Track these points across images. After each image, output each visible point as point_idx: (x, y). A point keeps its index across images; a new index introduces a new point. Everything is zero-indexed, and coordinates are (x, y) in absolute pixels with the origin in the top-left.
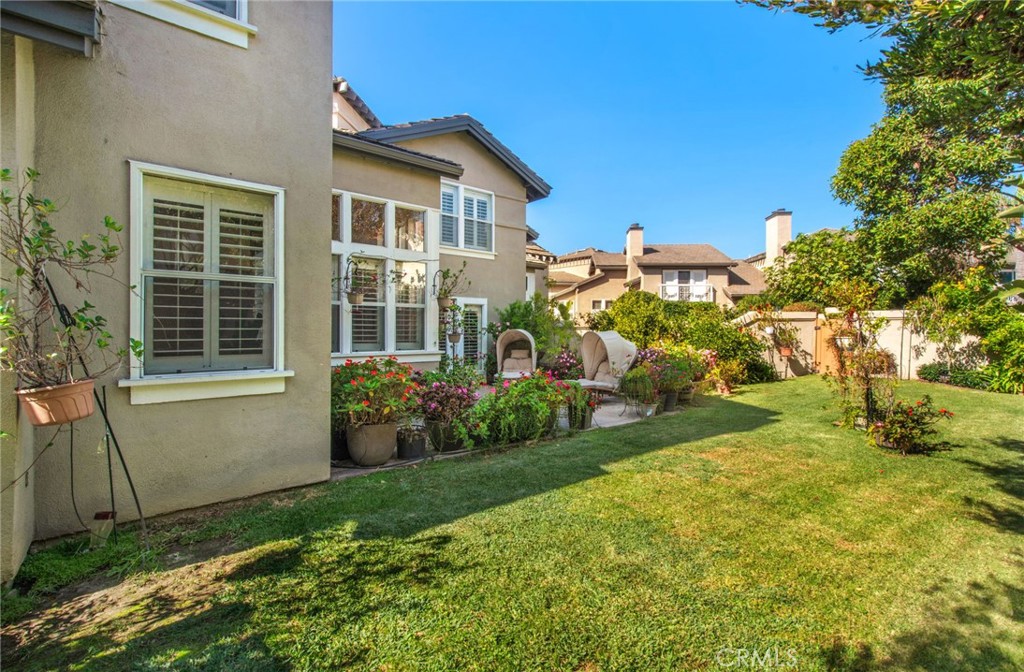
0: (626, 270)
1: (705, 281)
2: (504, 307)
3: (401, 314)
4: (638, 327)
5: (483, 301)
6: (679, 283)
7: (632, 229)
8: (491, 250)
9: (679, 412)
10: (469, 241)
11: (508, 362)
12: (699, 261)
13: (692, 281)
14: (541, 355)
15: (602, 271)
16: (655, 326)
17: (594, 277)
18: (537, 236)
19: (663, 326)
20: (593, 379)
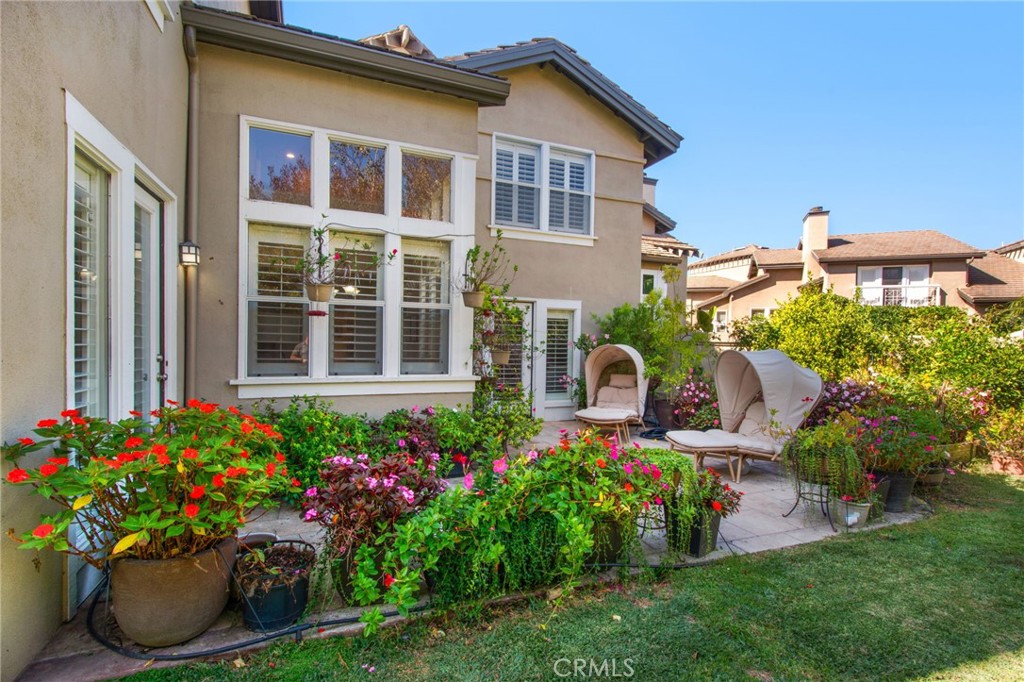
0: (801, 270)
1: (927, 280)
2: (606, 313)
3: (410, 318)
4: (822, 344)
5: (576, 305)
6: (883, 284)
7: (811, 214)
8: (589, 234)
9: (918, 516)
10: (556, 220)
11: (604, 392)
12: (918, 251)
13: (904, 280)
14: (654, 383)
15: (767, 271)
16: (857, 343)
17: (754, 280)
18: (673, 225)
19: (871, 343)
20: (736, 430)
